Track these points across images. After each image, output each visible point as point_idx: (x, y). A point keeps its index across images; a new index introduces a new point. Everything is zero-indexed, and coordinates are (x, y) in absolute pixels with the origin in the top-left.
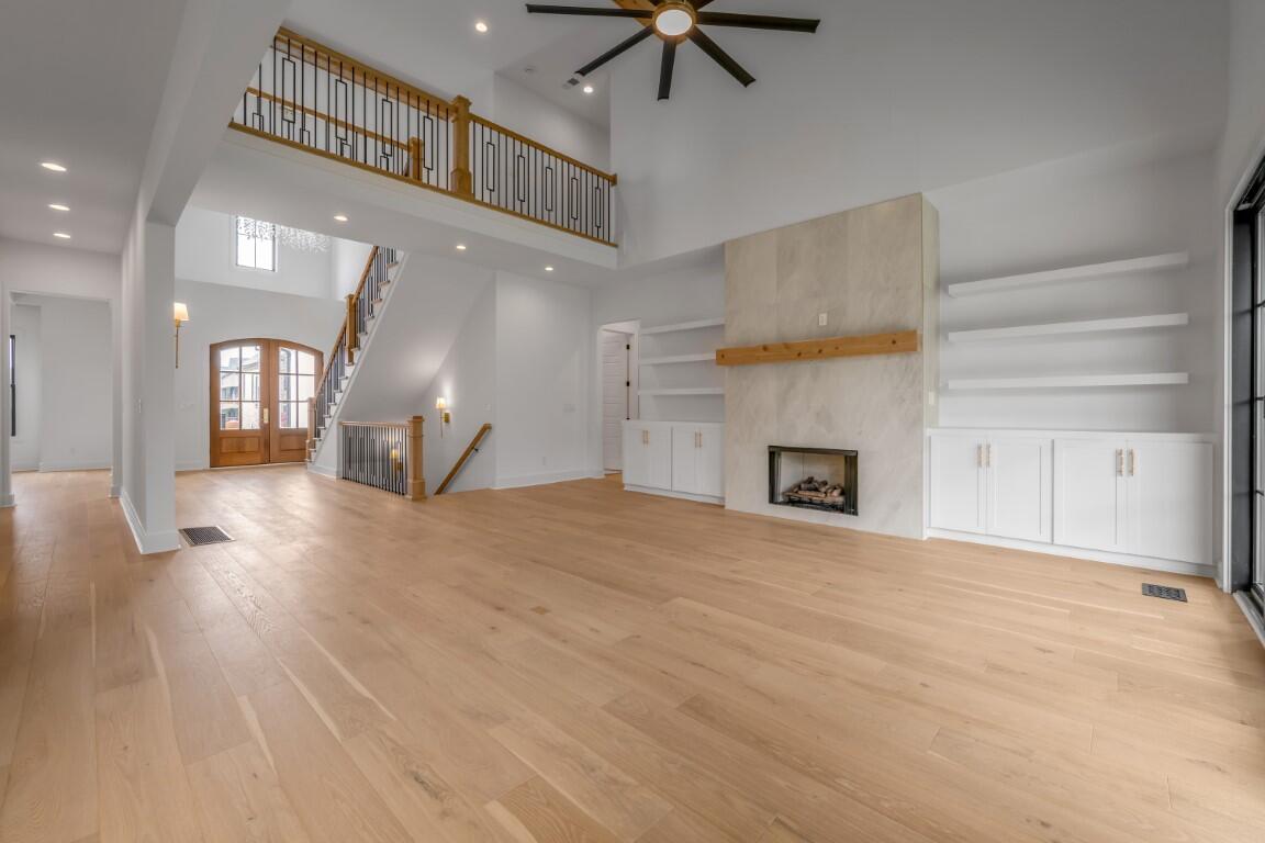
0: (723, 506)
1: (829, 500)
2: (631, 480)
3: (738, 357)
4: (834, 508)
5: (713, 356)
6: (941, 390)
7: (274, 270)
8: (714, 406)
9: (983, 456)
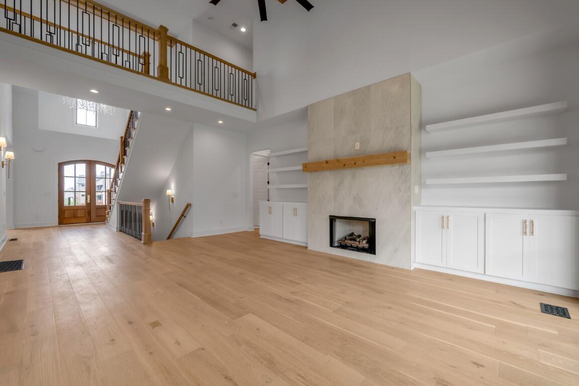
0: (307, 247)
1: (361, 246)
2: (264, 233)
3: (313, 167)
4: (363, 250)
5: (301, 168)
6: (422, 185)
7: (96, 126)
8: (302, 194)
9: (445, 223)
